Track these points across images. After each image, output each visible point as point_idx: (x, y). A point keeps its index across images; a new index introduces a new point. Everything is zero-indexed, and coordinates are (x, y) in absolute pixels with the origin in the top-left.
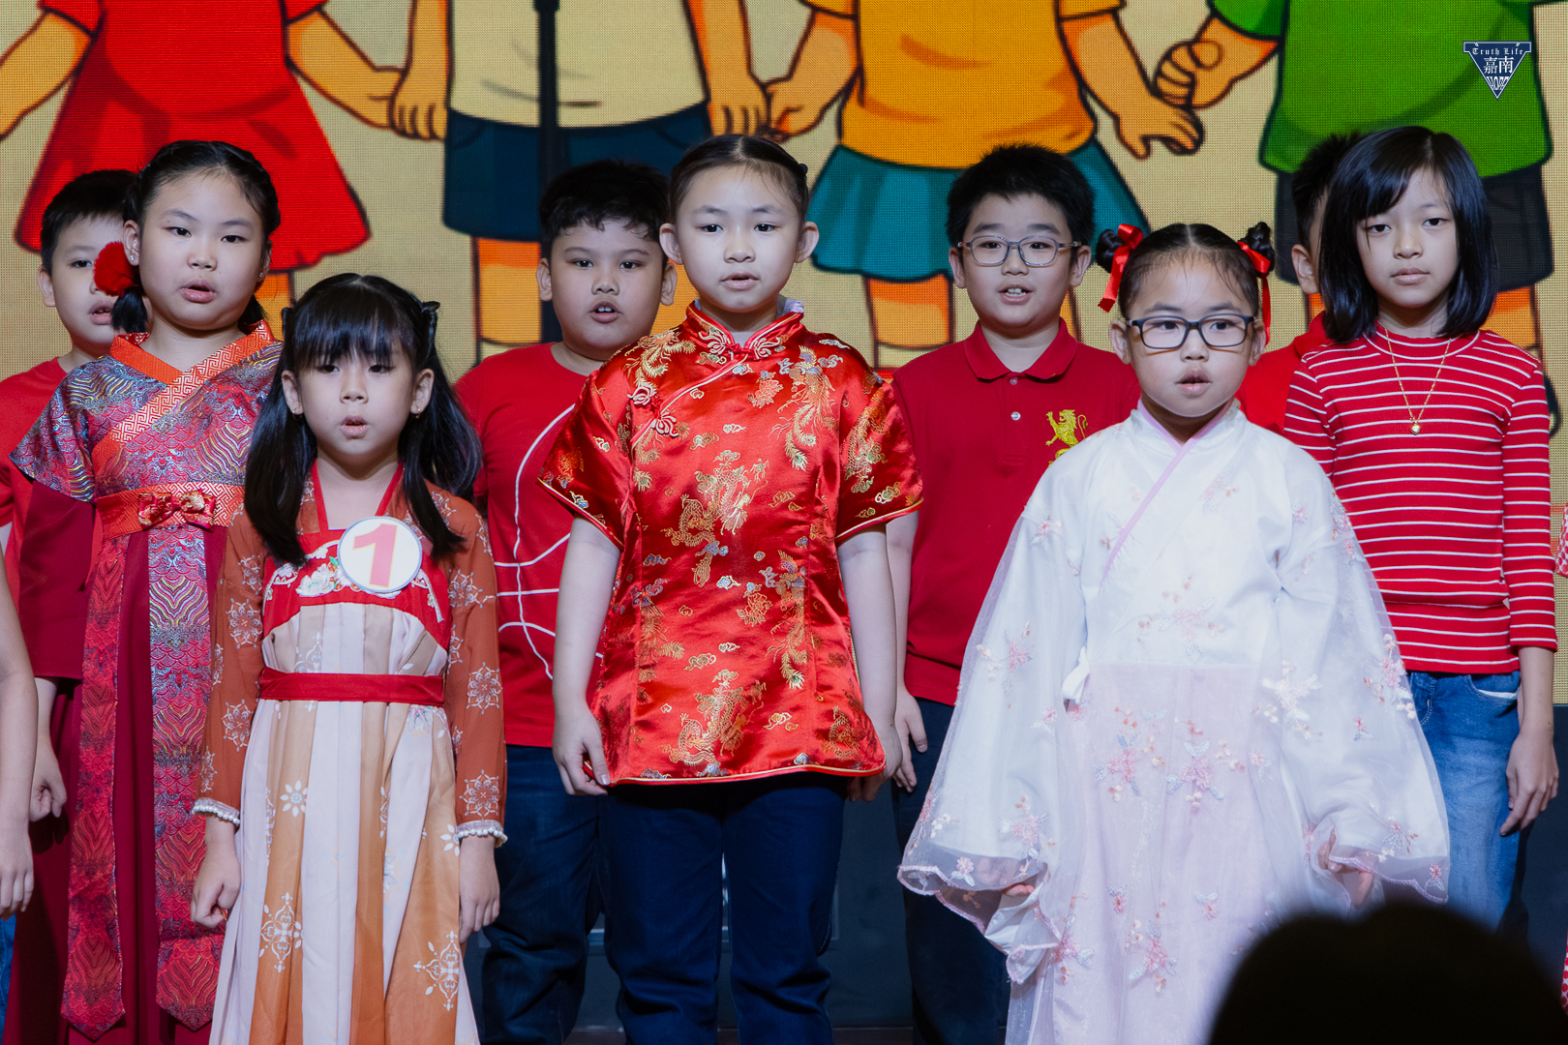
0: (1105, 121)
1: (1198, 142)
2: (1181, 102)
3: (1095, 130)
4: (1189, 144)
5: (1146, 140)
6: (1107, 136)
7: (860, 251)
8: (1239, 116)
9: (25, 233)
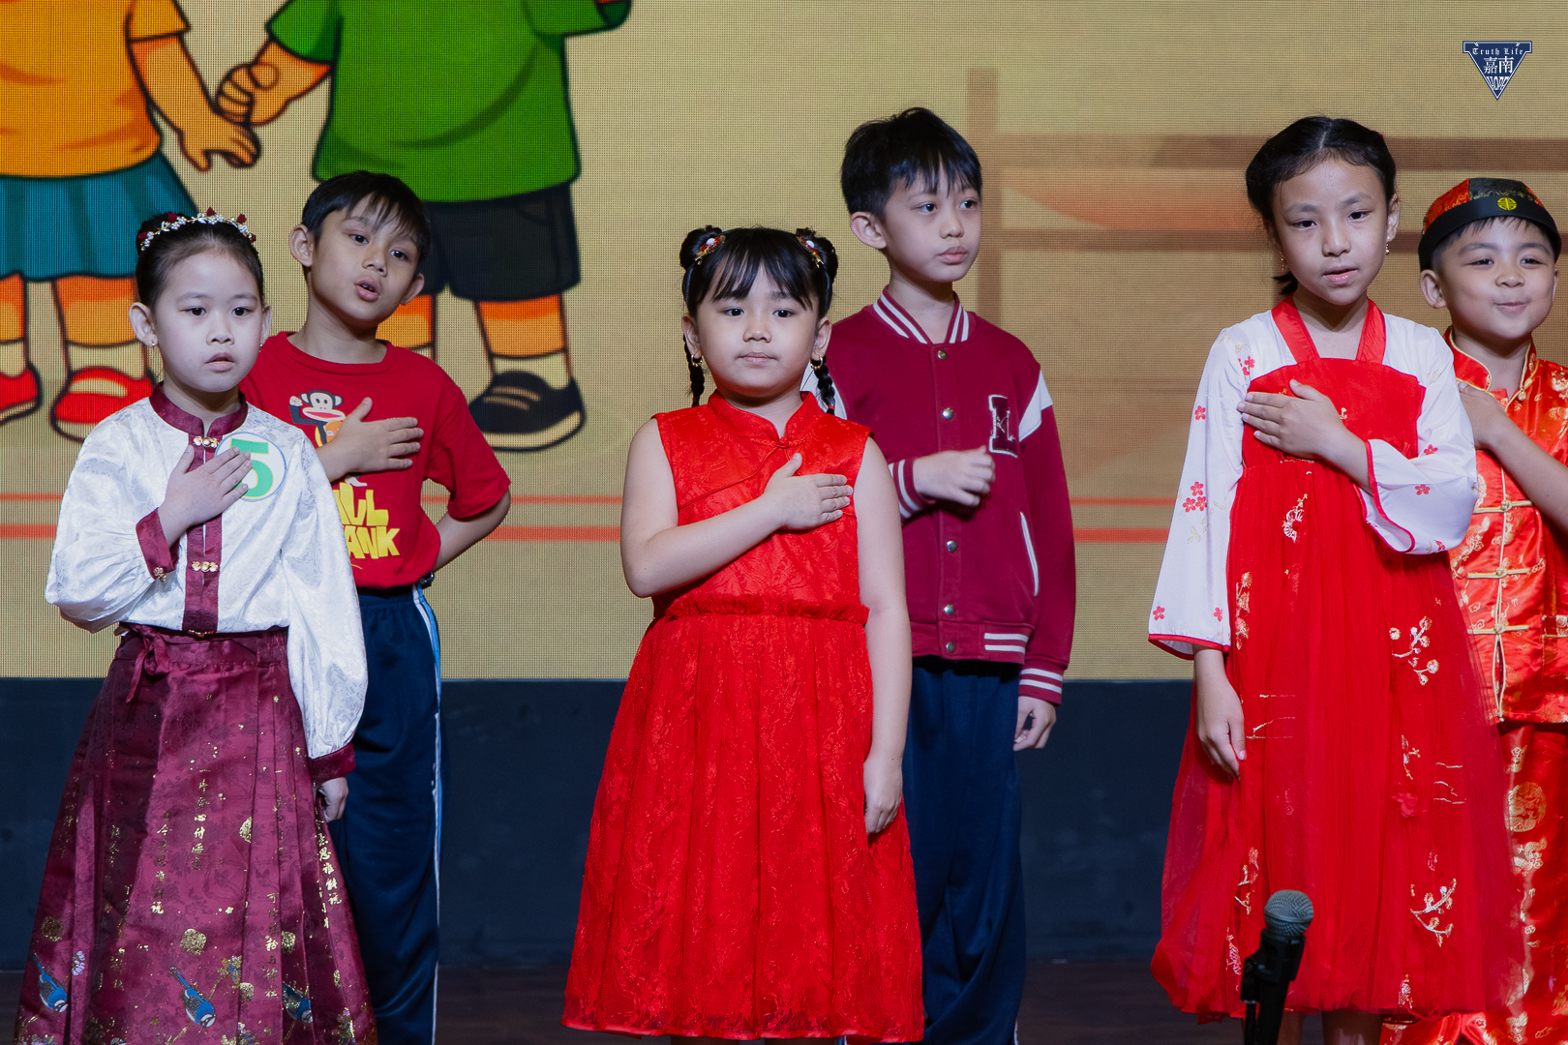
0: (170, 137)
1: (256, 156)
2: (240, 119)
3: (160, 144)
4: (246, 158)
5: (208, 154)
6: (171, 150)
8: (293, 133)
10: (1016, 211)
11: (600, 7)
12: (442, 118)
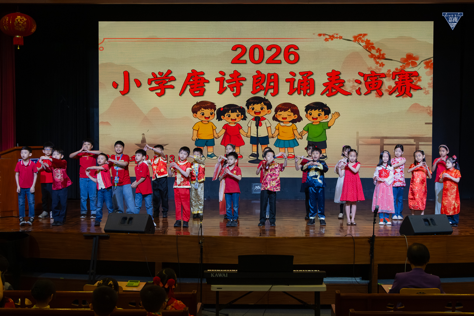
0: (296, 137)
1: (302, 138)
2: (301, 136)
5: (299, 138)
6: (296, 138)
7: (279, 145)
8: (305, 137)
9: (221, 144)
10: (360, 142)
11: (328, 127)
12: (316, 135)
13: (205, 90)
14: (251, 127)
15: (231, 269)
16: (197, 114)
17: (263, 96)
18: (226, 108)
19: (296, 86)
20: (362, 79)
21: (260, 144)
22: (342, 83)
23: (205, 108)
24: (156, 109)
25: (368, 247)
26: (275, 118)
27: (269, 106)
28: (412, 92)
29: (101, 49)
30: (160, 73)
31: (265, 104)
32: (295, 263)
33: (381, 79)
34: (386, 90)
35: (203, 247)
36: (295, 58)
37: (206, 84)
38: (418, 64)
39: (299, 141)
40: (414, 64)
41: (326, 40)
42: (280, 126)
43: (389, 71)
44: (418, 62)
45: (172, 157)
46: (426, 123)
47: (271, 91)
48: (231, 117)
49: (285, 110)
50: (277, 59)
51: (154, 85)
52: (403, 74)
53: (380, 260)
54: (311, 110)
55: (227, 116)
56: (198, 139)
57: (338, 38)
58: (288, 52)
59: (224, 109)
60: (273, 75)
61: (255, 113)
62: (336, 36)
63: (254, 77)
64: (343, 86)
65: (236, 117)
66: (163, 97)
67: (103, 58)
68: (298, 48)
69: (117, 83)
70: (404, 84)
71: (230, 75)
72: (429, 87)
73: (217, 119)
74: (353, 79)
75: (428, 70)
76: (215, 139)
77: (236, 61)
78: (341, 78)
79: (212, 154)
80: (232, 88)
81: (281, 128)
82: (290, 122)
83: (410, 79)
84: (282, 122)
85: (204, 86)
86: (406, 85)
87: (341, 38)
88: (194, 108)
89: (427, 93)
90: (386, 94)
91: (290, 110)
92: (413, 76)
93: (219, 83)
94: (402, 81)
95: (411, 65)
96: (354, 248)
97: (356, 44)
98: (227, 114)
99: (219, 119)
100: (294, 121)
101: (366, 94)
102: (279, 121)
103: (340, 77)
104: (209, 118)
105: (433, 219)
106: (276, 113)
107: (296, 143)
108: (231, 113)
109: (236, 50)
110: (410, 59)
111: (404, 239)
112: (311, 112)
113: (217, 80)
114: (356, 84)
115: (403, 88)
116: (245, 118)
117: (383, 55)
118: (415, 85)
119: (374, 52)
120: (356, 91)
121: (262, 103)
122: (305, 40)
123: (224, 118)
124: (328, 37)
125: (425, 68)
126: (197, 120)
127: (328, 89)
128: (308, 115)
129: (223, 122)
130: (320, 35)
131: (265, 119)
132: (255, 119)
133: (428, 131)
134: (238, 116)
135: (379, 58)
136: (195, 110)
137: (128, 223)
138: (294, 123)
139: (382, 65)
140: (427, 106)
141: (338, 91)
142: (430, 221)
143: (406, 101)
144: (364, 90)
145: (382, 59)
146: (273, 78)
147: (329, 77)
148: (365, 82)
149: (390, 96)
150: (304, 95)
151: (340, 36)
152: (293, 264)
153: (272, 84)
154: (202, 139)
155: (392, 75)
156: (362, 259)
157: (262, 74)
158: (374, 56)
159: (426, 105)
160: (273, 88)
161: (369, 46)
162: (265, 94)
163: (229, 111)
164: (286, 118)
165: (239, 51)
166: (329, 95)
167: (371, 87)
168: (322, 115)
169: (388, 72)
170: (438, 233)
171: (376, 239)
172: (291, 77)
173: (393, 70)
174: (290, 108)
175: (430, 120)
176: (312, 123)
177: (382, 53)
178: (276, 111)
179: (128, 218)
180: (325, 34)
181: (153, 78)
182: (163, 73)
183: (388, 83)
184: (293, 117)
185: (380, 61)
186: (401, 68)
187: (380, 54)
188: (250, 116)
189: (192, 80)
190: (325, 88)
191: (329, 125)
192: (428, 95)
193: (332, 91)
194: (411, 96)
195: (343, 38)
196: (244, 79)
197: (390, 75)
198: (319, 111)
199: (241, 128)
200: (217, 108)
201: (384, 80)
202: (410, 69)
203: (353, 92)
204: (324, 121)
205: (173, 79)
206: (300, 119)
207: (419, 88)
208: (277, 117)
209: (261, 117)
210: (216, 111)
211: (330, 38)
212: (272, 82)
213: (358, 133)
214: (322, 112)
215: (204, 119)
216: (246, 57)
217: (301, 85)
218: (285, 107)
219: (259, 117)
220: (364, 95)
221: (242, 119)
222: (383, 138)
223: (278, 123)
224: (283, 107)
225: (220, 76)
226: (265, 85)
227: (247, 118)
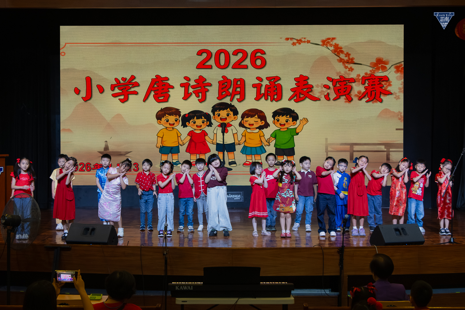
0: (263, 144)
1: (270, 145)
2: (268, 142)
5: (266, 145)
6: (263, 145)
7: (246, 152)
8: (273, 143)
9: (186, 151)
10: (329, 149)
11: (296, 133)
12: (284, 142)
13: (169, 96)
14: (216, 134)
15: (197, 282)
16: (161, 120)
17: (229, 102)
18: (191, 114)
19: (263, 91)
20: (330, 84)
21: (226, 152)
22: (310, 88)
23: (170, 114)
24: (119, 116)
25: (338, 257)
26: (241, 125)
27: (236, 112)
28: (382, 97)
29: (63, 54)
30: (123, 79)
31: (231, 110)
32: (262, 274)
33: (350, 84)
34: (356, 95)
35: (167, 258)
36: (261, 62)
37: (170, 90)
38: (388, 68)
39: (266, 148)
40: (384, 69)
41: (294, 44)
42: (247, 133)
43: (359, 75)
44: (388, 66)
45: (136, 165)
46: (397, 129)
47: (238, 97)
48: (196, 124)
49: (252, 116)
50: (244, 63)
51: (117, 91)
52: (372, 79)
53: (349, 271)
54: (278, 116)
55: (192, 122)
56: (162, 146)
57: (306, 43)
58: (255, 57)
59: (188, 115)
60: (240, 80)
61: (221, 119)
62: (303, 40)
63: (219, 82)
64: (311, 91)
65: (202, 124)
66: (126, 103)
67: (65, 63)
68: (265, 52)
69: (79, 89)
70: (374, 89)
71: (196, 81)
72: (399, 92)
73: (181, 126)
74: (322, 84)
75: (399, 74)
76: (180, 145)
77: (202, 66)
78: (310, 83)
79: (177, 162)
80: (197, 93)
81: (247, 134)
82: (257, 128)
83: (380, 84)
84: (249, 128)
85: (169, 91)
86: (376, 90)
87: (308, 42)
88: (158, 114)
89: (398, 98)
90: (355, 99)
91: (256, 116)
92: (383, 81)
93: (183, 89)
94: (372, 86)
95: (380, 69)
96: (323, 259)
97: (324, 49)
98: (192, 120)
99: (184, 125)
100: (261, 128)
101: (335, 99)
102: (246, 128)
103: (308, 82)
104: (174, 124)
105: (405, 228)
106: (243, 119)
107: (263, 150)
108: (197, 119)
109: (201, 55)
110: (380, 63)
111: (374, 249)
112: (278, 118)
113: (182, 85)
114: (324, 89)
115: (373, 94)
116: (210, 125)
117: (352, 59)
118: (385, 90)
119: (342, 56)
120: (325, 96)
121: (229, 110)
122: (272, 44)
123: (189, 125)
124: (295, 41)
125: (395, 72)
126: (161, 127)
127: (296, 95)
128: (276, 121)
129: (188, 129)
130: (287, 39)
131: (232, 125)
132: (221, 125)
133: (399, 137)
134: (203, 122)
135: (348, 63)
136: (159, 116)
137: (91, 234)
138: (261, 130)
139: (351, 69)
140: (398, 112)
141: (306, 97)
142: (401, 231)
143: (375, 107)
144: (333, 95)
145: (351, 64)
146: (239, 83)
147: (297, 82)
148: (333, 87)
149: (360, 102)
150: (271, 101)
151: (308, 41)
152: (260, 276)
153: (238, 90)
154: (166, 146)
155: (362, 79)
156: (332, 270)
157: (227, 79)
158: (343, 61)
159: (396, 111)
160: (240, 93)
161: (338, 50)
162: (231, 100)
163: (194, 118)
164: (253, 125)
165: (205, 55)
166: (297, 101)
167: (340, 93)
168: (289, 121)
169: (357, 76)
170: (409, 243)
171: (345, 250)
172: (257, 82)
173: (362, 74)
174: (257, 114)
175: (401, 125)
176: (280, 129)
177: (351, 57)
178: (243, 117)
179: (91, 228)
180: (293, 38)
181: (117, 83)
182: (126, 79)
183: (358, 88)
184: (260, 123)
185: (349, 66)
186: (370, 72)
187: (349, 59)
188: (216, 123)
189: (156, 86)
190: (292, 93)
191: (297, 131)
192: (398, 100)
193: (300, 96)
194: (381, 101)
195: (311, 42)
196: (210, 85)
197: (360, 79)
198: (286, 117)
199: (207, 134)
200: (182, 114)
201: (353, 85)
202: (379, 74)
203: (321, 97)
204: (292, 127)
205: (137, 85)
206: (267, 125)
207: (389, 93)
208: (243, 123)
209: (227, 124)
210: (181, 117)
211: (297, 43)
212: (238, 88)
213: (326, 139)
214: (290, 118)
215: (168, 126)
216: (212, 62)
217: (268, 91)
218: (252, 113)
219: (225, 124)
220: (333, 100)
221: (208, 126)
222: (352, 145)
223: (244, 129)
224: (250, 113)
225: (185, 81)
226: (231, 90)
227: (213, 124)
